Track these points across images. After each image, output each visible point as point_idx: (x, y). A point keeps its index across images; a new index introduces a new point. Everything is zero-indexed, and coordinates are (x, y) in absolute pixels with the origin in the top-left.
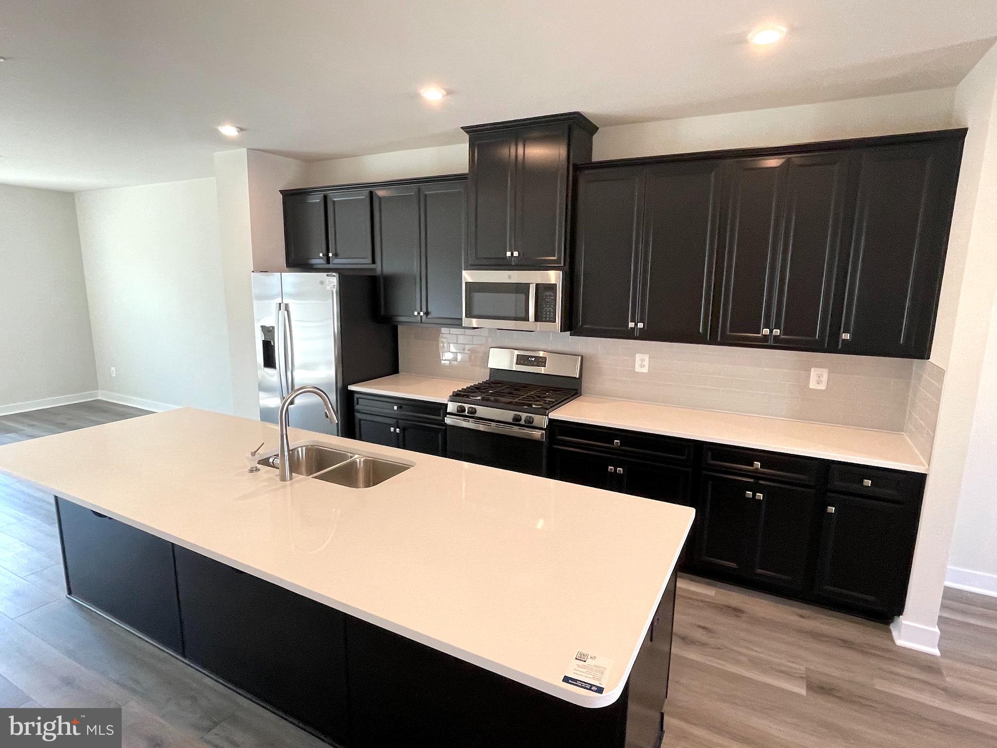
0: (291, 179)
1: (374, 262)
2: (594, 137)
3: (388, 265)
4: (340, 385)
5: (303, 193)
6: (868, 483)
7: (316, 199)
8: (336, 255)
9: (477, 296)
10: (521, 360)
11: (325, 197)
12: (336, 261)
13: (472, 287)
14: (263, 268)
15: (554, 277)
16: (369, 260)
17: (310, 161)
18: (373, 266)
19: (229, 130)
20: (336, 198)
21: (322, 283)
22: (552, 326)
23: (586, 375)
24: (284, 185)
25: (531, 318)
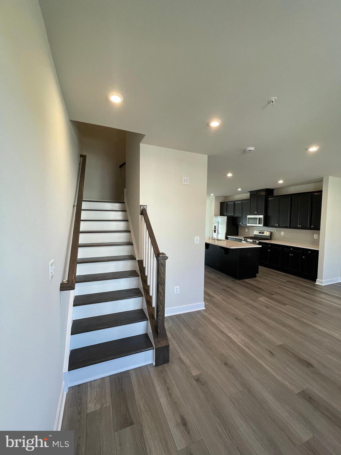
0: (221, 200)
1: (234, 214)
3: (237, 215)
5: (223, 203)
6: (309, 252)
7: (226, 204)
8: (228, 213)
9: (250, 220)
10: (260, 233)
11: (227, 203)
12: (228, 214)
13: (249, 218)
14: (216, 216)
15: (262, 216)
17: (226, 197)
19: (212, 195)
20: (229, 203)
21: (224, 218)
22: (262, 225)
23: (272, 236)
24: (221, 201)
25: (258, 224)
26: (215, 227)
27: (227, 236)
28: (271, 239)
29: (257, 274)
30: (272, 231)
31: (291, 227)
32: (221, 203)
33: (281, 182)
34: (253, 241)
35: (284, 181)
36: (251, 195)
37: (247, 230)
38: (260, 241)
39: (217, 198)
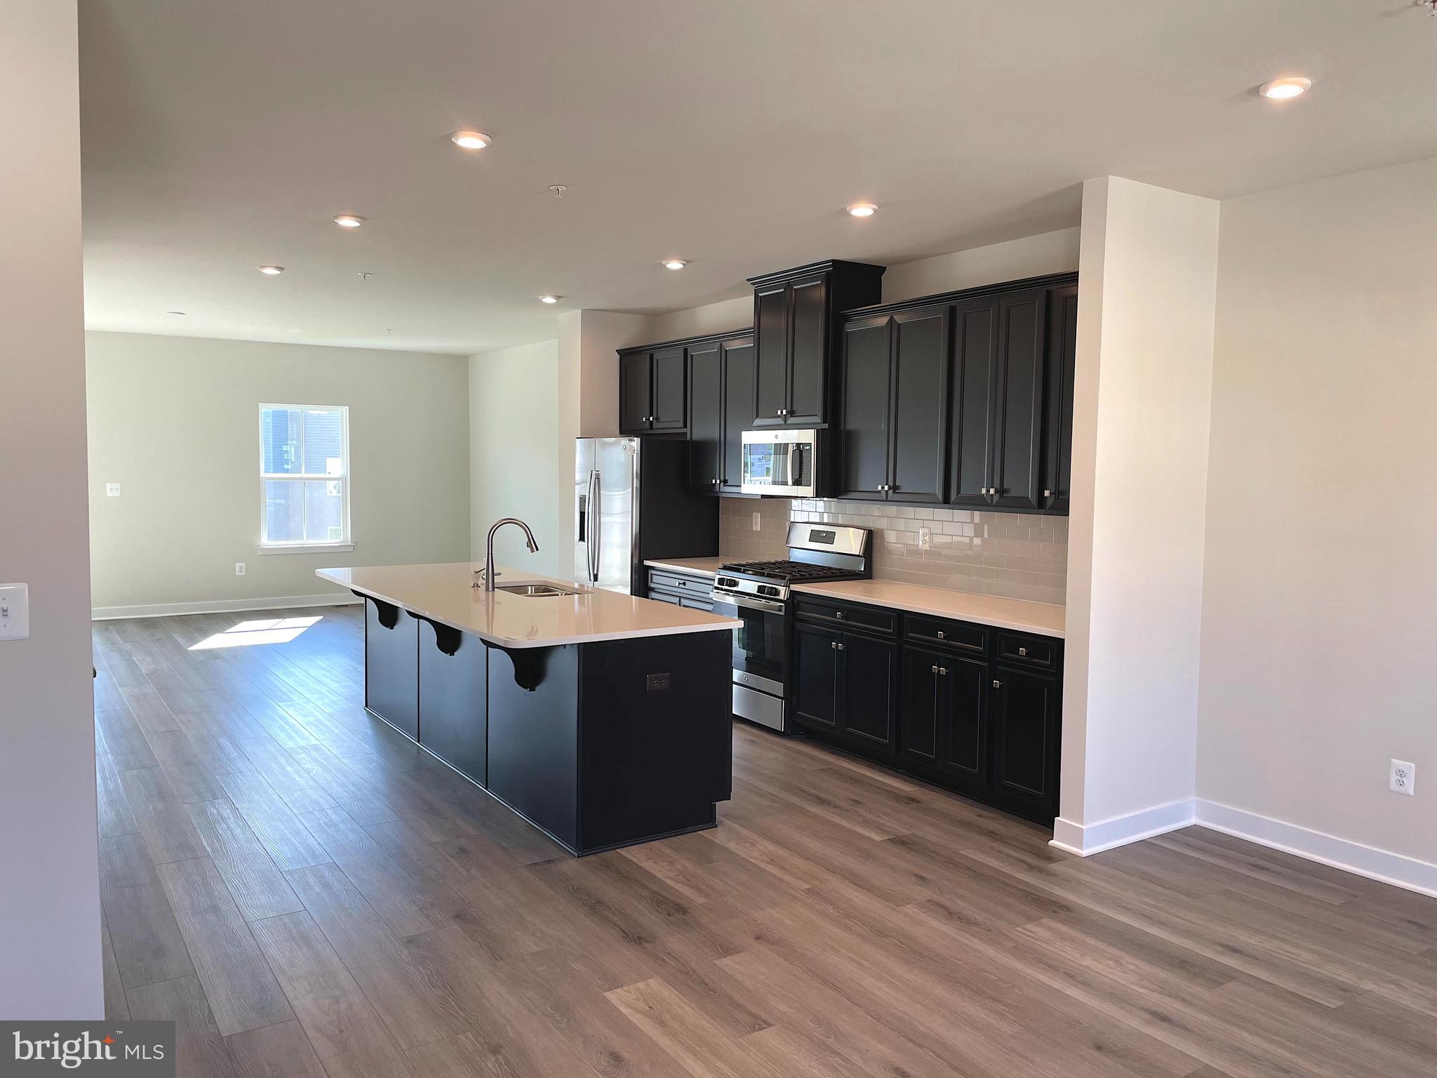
0: (627, 337)
1: (685, 426)
2: (883, 278)
3: (703, 429)
4: (636, 561)
5: (637, 352)
6: (1024, 652)
7: (646, 358)
8: (656, 418)
9: (754, 459)
10: (814, 535)
11: (652, 356)
12: (658, 425)
13: (751, 449)
14: (590, 433)
15: (807, 436)
16: (681, 424)
17: (654, 317)
18: (683, 430)
19: (549, 300)
20: (660, 356)
21: (627, 447)
22: (809, 491)
23: (876, 554)
24: (623, 342)
25: (790, 482)
26: (583, 500)
27: (641, 562)
28: (867, 574)
29: (721, 806)
30: (873, 524)
31: (953, 497)
32: (627, 355)
33: (862, 211)
34: (761, 589)
35: (882, 207)
36: (761, 305)
37: (757, 523)
38: (795, 587)
39: (593, 320)
